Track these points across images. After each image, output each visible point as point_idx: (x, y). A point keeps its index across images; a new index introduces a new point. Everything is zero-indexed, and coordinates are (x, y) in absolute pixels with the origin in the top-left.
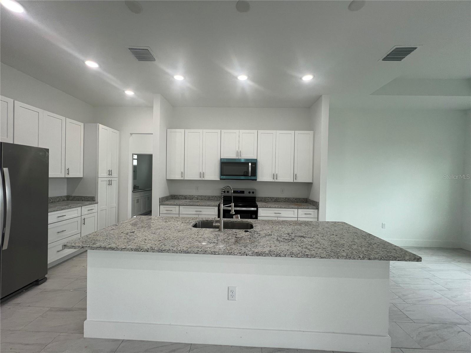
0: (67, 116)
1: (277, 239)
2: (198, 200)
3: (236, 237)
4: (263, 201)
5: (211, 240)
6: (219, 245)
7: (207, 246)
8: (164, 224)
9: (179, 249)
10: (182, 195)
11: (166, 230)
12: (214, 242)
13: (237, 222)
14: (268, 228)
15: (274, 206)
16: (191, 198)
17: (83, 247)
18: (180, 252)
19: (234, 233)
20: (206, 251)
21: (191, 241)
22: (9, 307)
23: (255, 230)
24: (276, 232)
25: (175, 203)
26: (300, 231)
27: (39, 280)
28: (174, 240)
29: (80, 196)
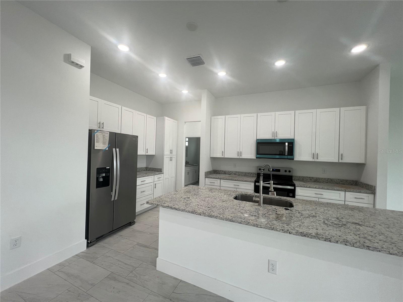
0: (147, 113)
1: (324, 222)
2: (235, 176)
3: (276, 214)
4: (301, 181)
5: (252, 213)
6: (260, 219)
7: (249, 218)
8: (211, 193)
9: (225, 217)
10: (222, 171)
11: (212, 199)
12: (255, 216)
13: (275, 199)
14: (311, 208)
15: (315, 186)
16: (230, 173)
17: (158, 205)
18: (226, 220)
19: (274, 210)
20: (248, 223)
21: (234, 211)
22: (117, 236)
23: (296, 209)
24: (322, 214)
25: (217, 177)
26: (353, 217)
27: (132, 222)
28: (220, 208)
29: (153, 168)
